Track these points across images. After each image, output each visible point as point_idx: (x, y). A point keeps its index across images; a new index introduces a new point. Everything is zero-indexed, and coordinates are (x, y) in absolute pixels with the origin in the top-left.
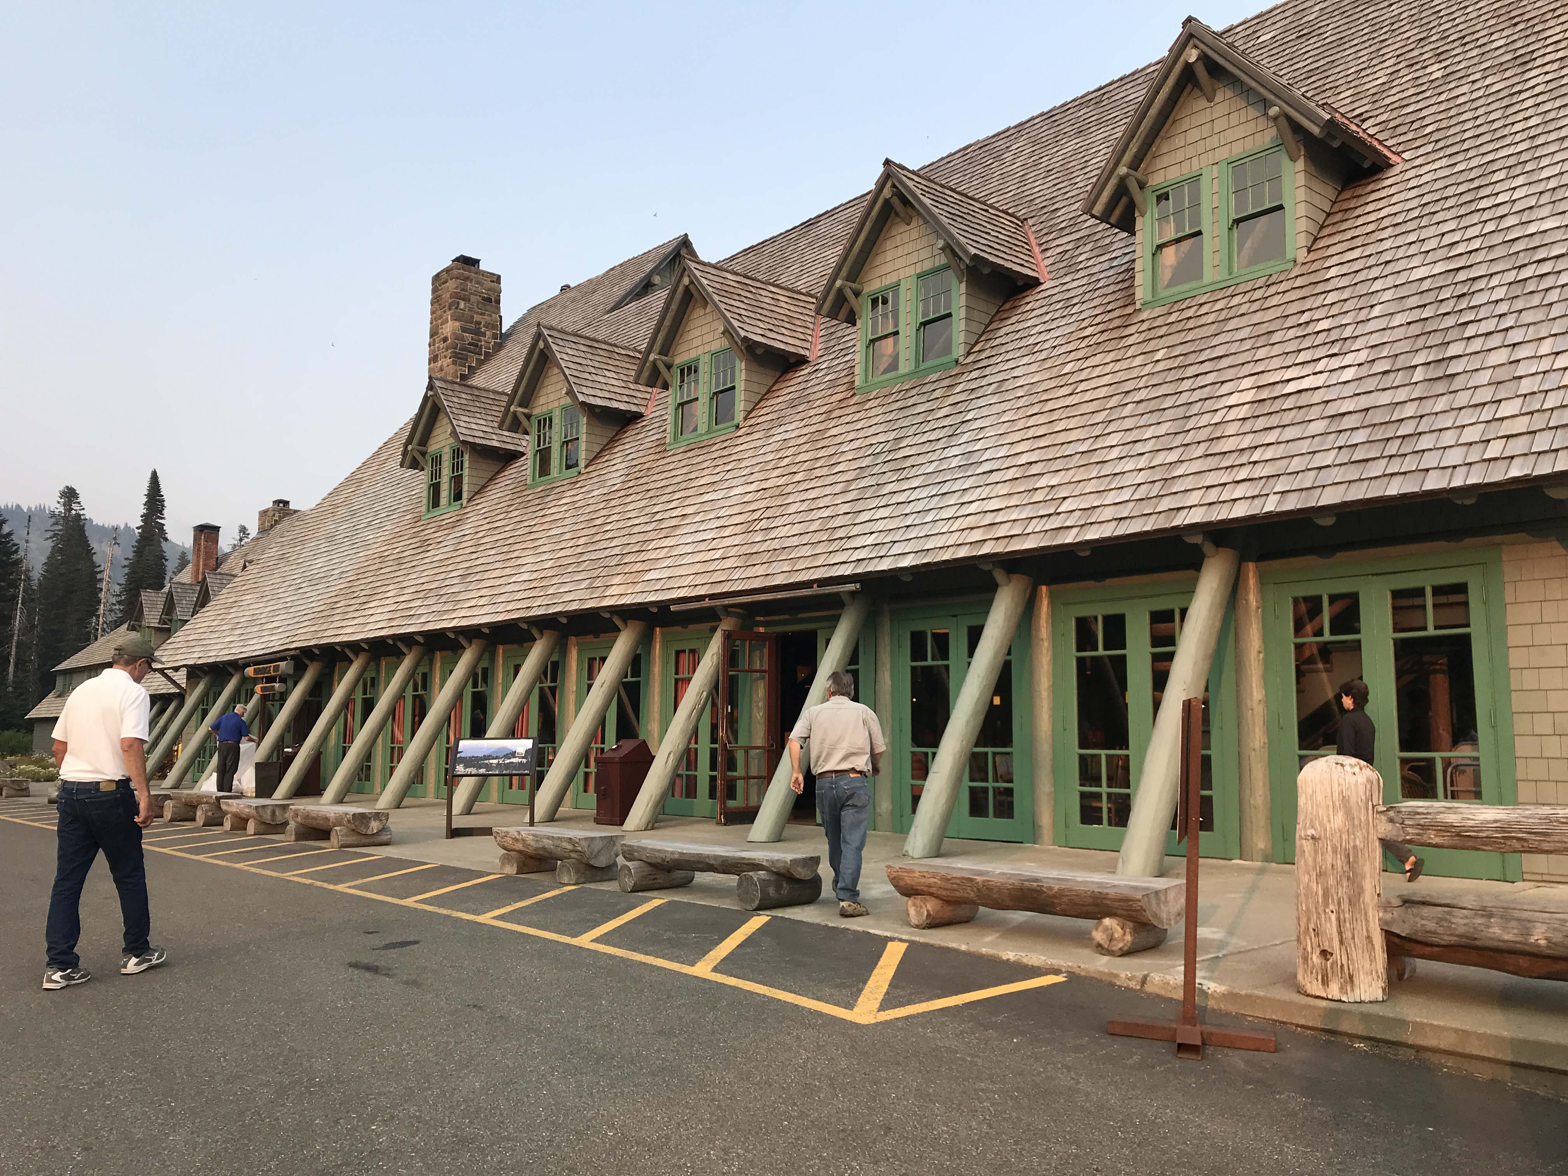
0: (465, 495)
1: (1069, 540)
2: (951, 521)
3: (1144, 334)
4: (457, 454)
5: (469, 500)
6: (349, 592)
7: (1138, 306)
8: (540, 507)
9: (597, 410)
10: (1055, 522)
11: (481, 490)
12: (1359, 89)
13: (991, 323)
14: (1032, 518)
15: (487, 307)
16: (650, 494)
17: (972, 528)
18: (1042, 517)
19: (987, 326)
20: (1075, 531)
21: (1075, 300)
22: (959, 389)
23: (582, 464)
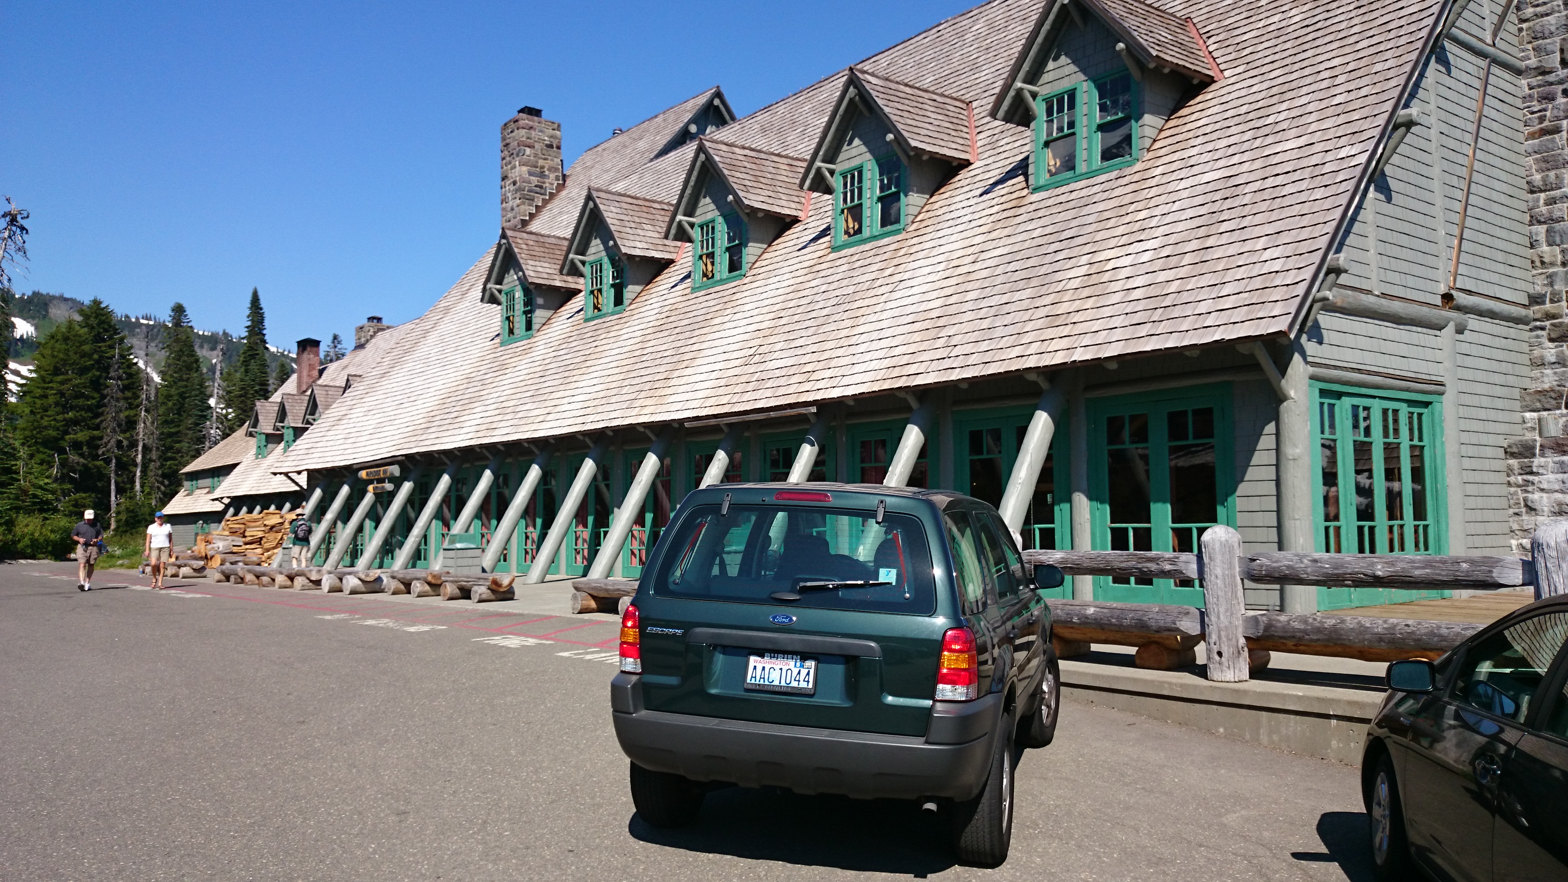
0: (535, 326)
1: (952, 378)
2: (882, 361)
3: (1031, 214)
5: (539, 331)
7: (1030, 190)
8: (593, 339)
11: (547, 321)
12: (1212, 8)
13: (932, 196)
14: (932, 360)
15: (550, 153)
17: (894, 366)
18: (940, 358)
19: (928, 200)
20: (958, 370)
22: (902, 252)
23: (627, 303)
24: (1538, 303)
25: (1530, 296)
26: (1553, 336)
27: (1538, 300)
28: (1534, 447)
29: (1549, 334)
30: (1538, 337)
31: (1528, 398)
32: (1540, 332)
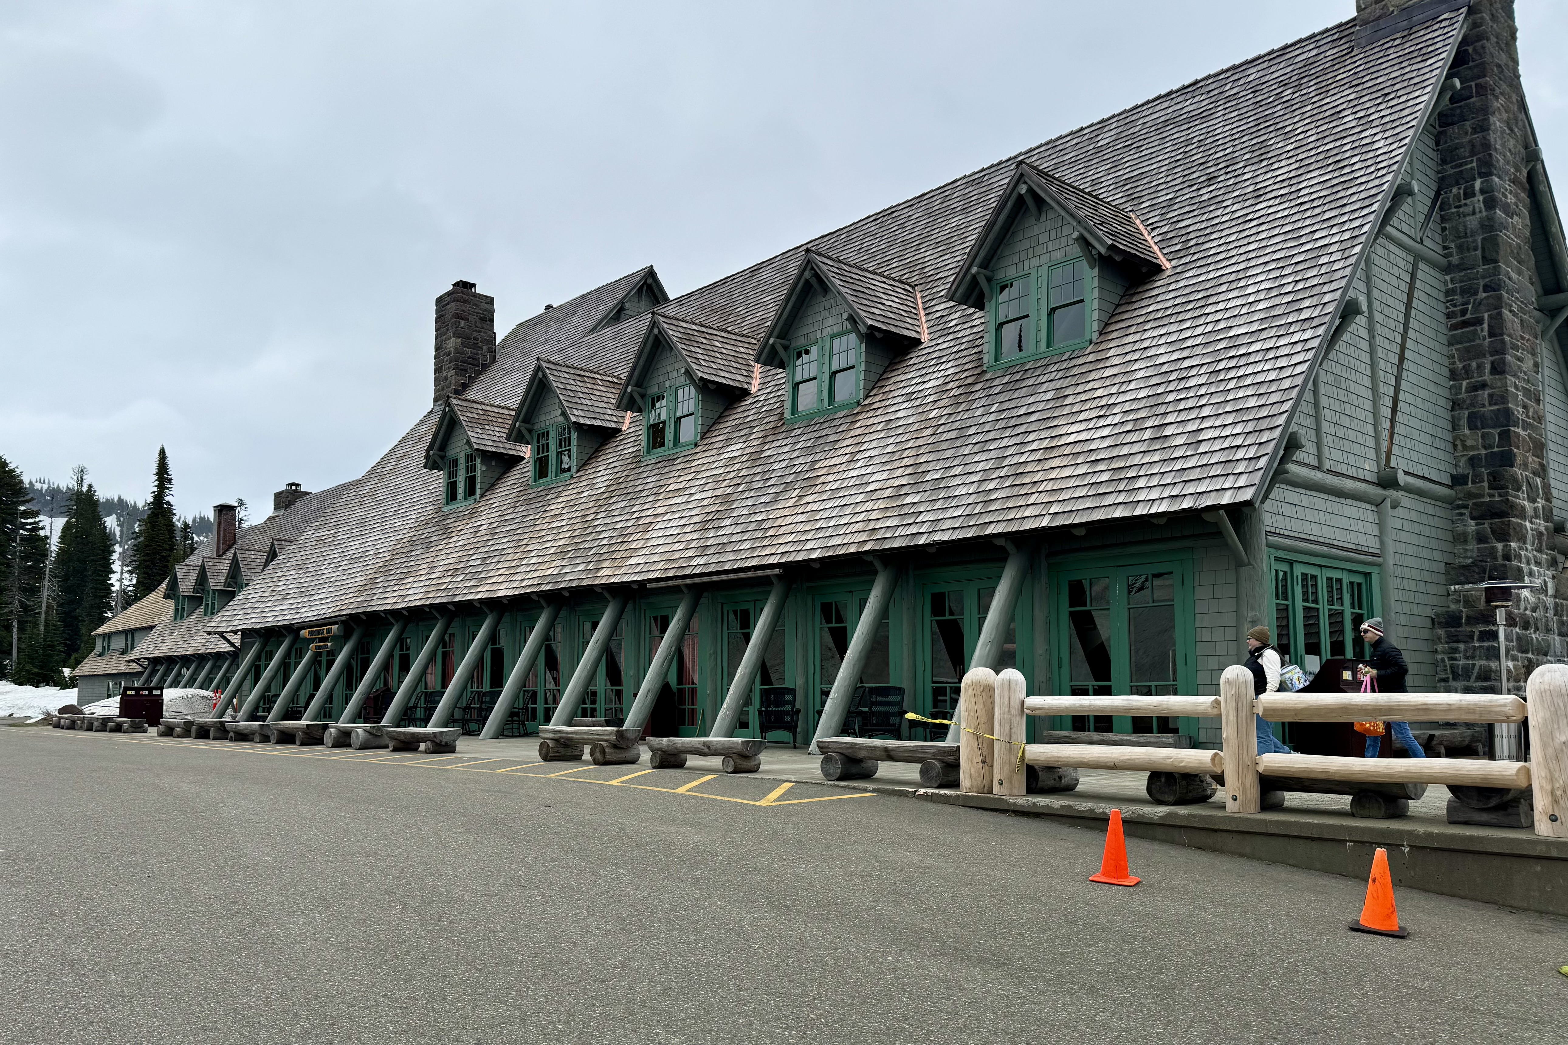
0: (478, 492)
1: (921, 542)
2: (846, 526)
3: (986, 391)
4: (470, 458)
5: (482, 496)
6: (385, 570)
7: (985, 369)
8: (541, 504)
9: (585, 428)
10: (913, 530)
11: (490, 487)
12: (1154, 202)
13: (884, 372)
14: (899, 526)
15: (484, 326)
16: (630, 497)
17: (860, 532)
18: (906, 525)
19: (881, 375)
20: (926, 536)
21: (944, 360)
22: (858, 425)
23: (574, 470)
24: (1461, 484)
25: (1453, 477)
26: (1475, 514)
27: (1461, 481)
28: (1461, 618)
29: (1471, 513)
30: (1461, 514)
31: (1452, 572)
32: (1462, 511)
